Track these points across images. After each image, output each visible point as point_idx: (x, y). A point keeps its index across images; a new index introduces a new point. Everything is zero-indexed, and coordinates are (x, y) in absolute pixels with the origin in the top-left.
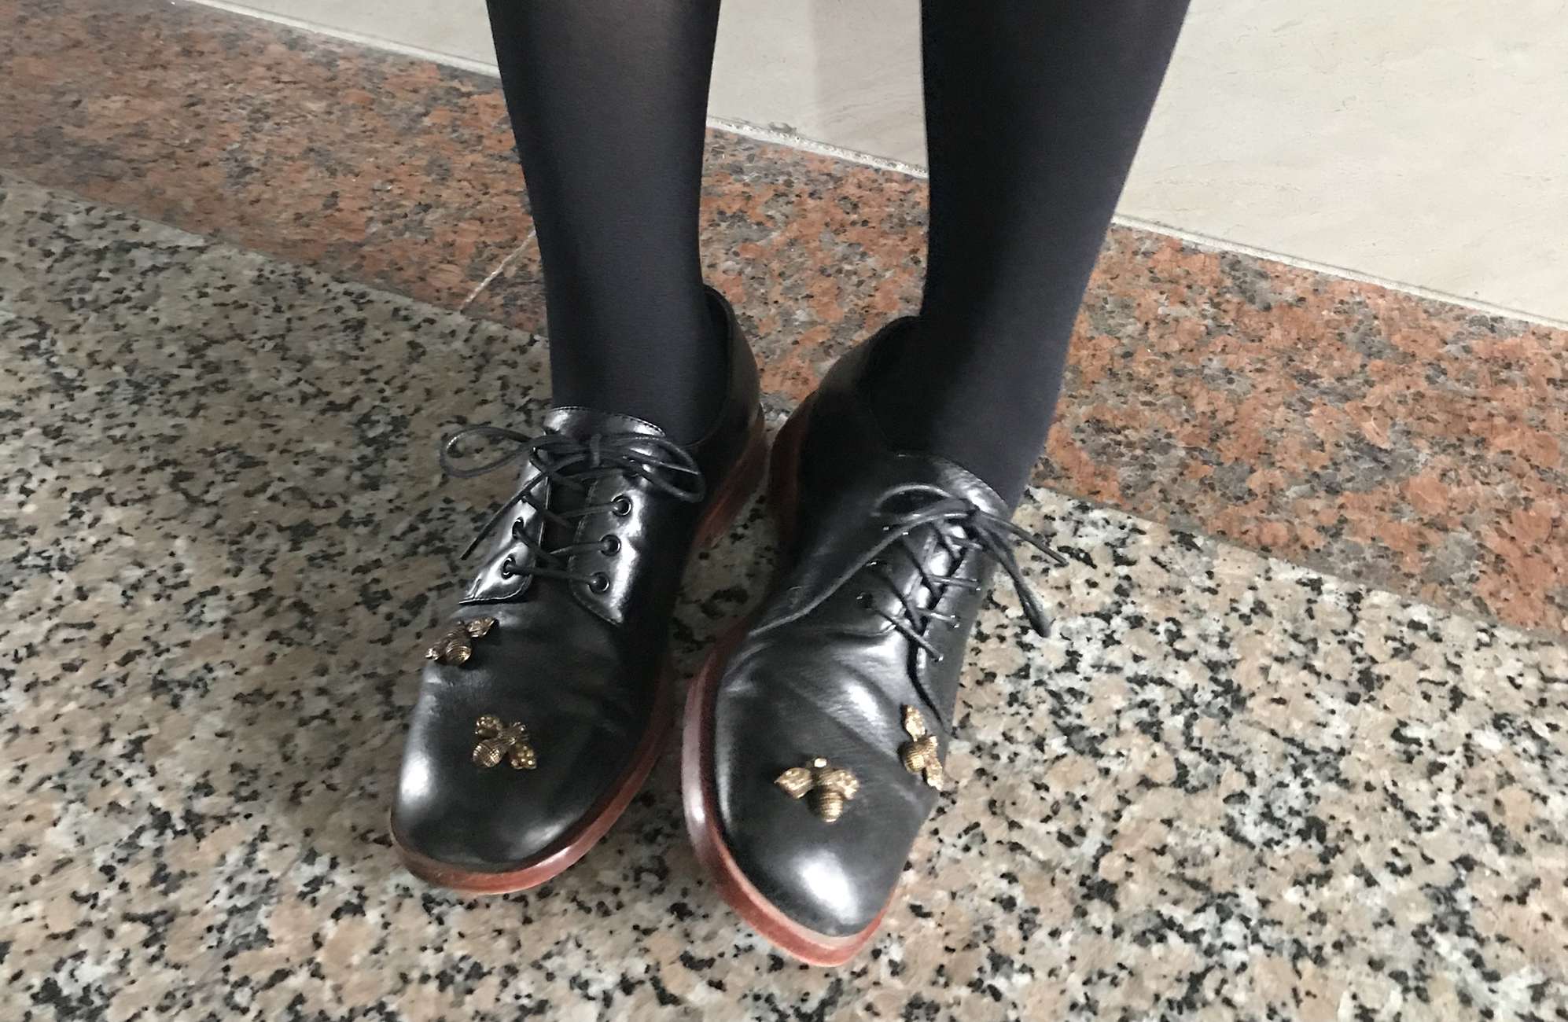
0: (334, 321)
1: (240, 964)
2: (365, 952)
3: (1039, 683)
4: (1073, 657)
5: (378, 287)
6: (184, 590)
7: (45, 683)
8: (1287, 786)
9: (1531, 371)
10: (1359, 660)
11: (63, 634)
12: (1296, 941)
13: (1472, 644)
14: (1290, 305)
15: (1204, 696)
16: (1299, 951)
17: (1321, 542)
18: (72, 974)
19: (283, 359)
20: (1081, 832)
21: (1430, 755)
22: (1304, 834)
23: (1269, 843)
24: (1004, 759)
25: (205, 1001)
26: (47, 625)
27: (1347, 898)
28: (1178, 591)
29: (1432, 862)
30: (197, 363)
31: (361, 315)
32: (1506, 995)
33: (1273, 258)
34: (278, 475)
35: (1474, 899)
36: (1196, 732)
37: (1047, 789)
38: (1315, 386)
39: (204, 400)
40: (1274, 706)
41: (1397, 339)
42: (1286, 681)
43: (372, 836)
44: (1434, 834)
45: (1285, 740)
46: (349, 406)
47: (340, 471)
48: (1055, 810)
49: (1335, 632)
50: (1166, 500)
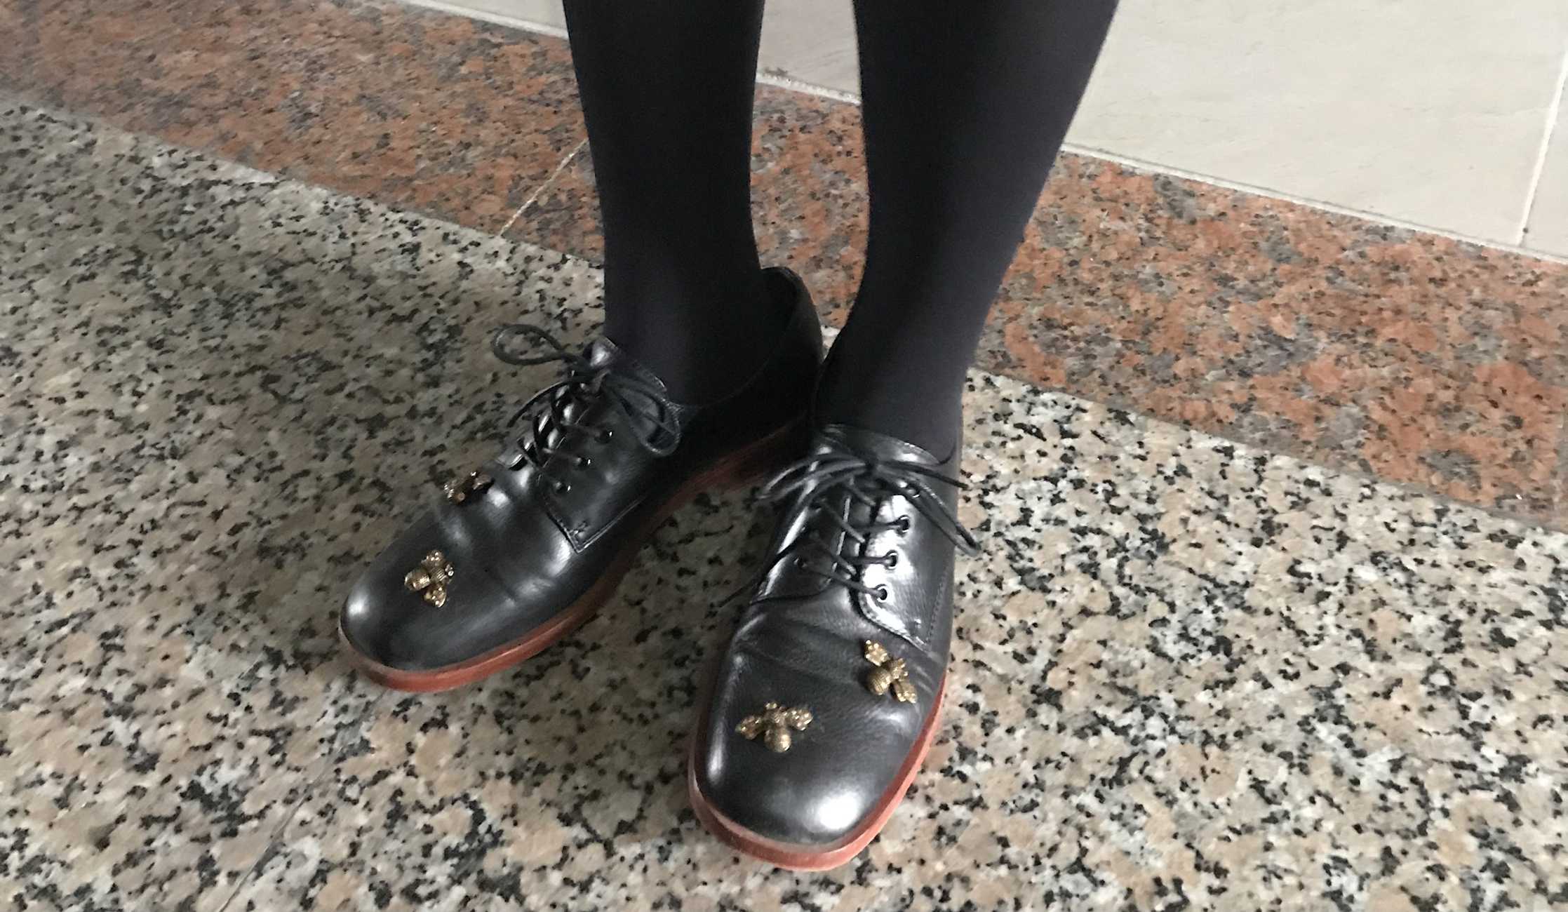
0: (393, 245)
1: (349, 767)
2: (450, 756)
3: (998, 534)
4: (1026, 514)
5: (428, 215)
6: (277, 474)
7: (169, 551)
8: (1201, 612)
9: (1415, 272)
10: (1263, 512)
11: (180, 510)
12: (1205, 732)
13: (1358, 497)
14: (1212, 219)
15: (1134, 543)
16: (1207, 739)
17: (1233, 416)
18: (212, 777)
19: (351, 278)
20: (1032, 652)
21: (1319, 586)
22: (1213, 650)
23: (1185, 657)
24: (969, 595)
25: (323, 795)
26: (165, 504)
27: (1246, 698)
28: (1114, 458)
29: (1316, 668)
30: (276, 283)
31: (415, 240)
32: (1371, 768)
33: (1198, 179)
34: (353, 375)
35: (1348, 696)
36: (1127, 571)
37: (1004, 618)
38: (1232, 287)
39: (284, 315)
40: (1192, 549)
41: (1303, 247)
42: (1202, 530)
44: (1318, 647)
45: (1201, 576)
46: (409, 318)
47: (405, 372)
48: (1011, 635)
49: (1243, 490)
50: (1105, 384)
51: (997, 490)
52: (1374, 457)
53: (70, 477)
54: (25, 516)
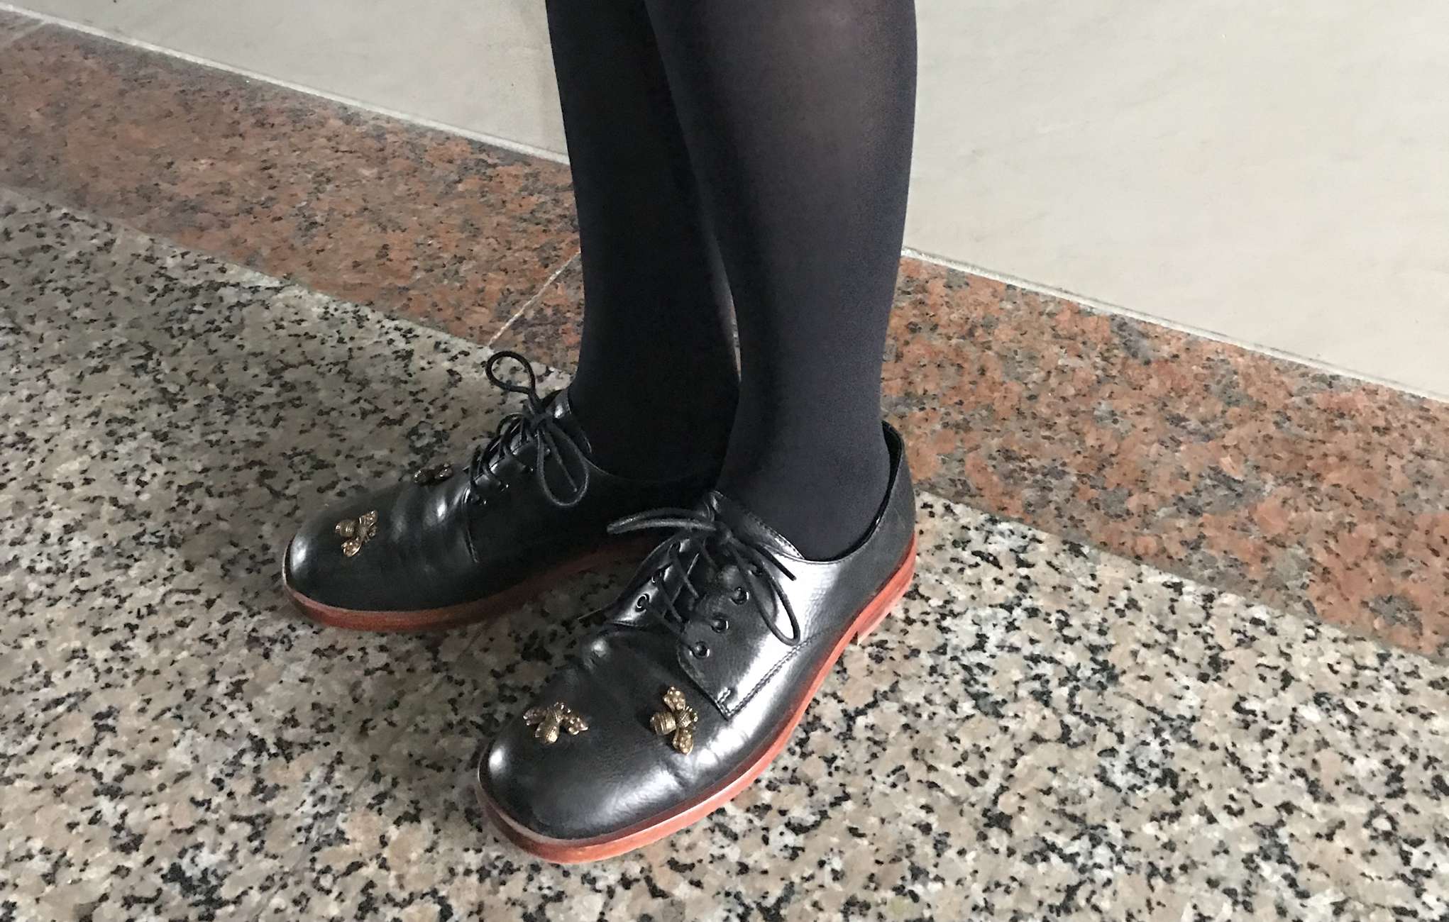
0: (387, 351)
1: (324, 856)
2: (421, 851)
3: (954, 659)
4: (982, 639)
5: (422, 324)
6: (270, 566)
7: (163, 636)
8: (1148, 744)
9: (1360, 420)
10: (1210, 648)
11: (176, 597)
12: (1151, 864)
13: (1302, 638)
14: (1166, 361)
15: (1085, 672)
16: (1153, 871)
17: (1183, 553)
18: (193, 860)
19: (346, 381)
20: (984, 775)
21: (1263, 724)
22: (1160, 782)
23: (1133, 788)
24: (925, 716)
25: (297, 883)
26: (162, 590)
27: (1192, 831)
28: (1068, 589)
29: (1260, 806)
30: (276, 383)
31: (409, 347)
32: (1314, 909)
33: (1154, 321)
34: (343, 475)
35: (1292, 835)
36: (1078, 700)
37: (958, 741)
38: (1184, 427)
39: (282, 413)
40: (1141, 681)
41: (1251, 391)
42: (1151, 663)
43: (424, 763)
44: (1263, 785)
45: (1148, 708)
46: (400, 422)
48: (965, 757)
49: (1191, 625)
50: (1060, 516)
51: (955, 615)
52: (1319, 599)
53: (74, 560)
54: (29, 596)
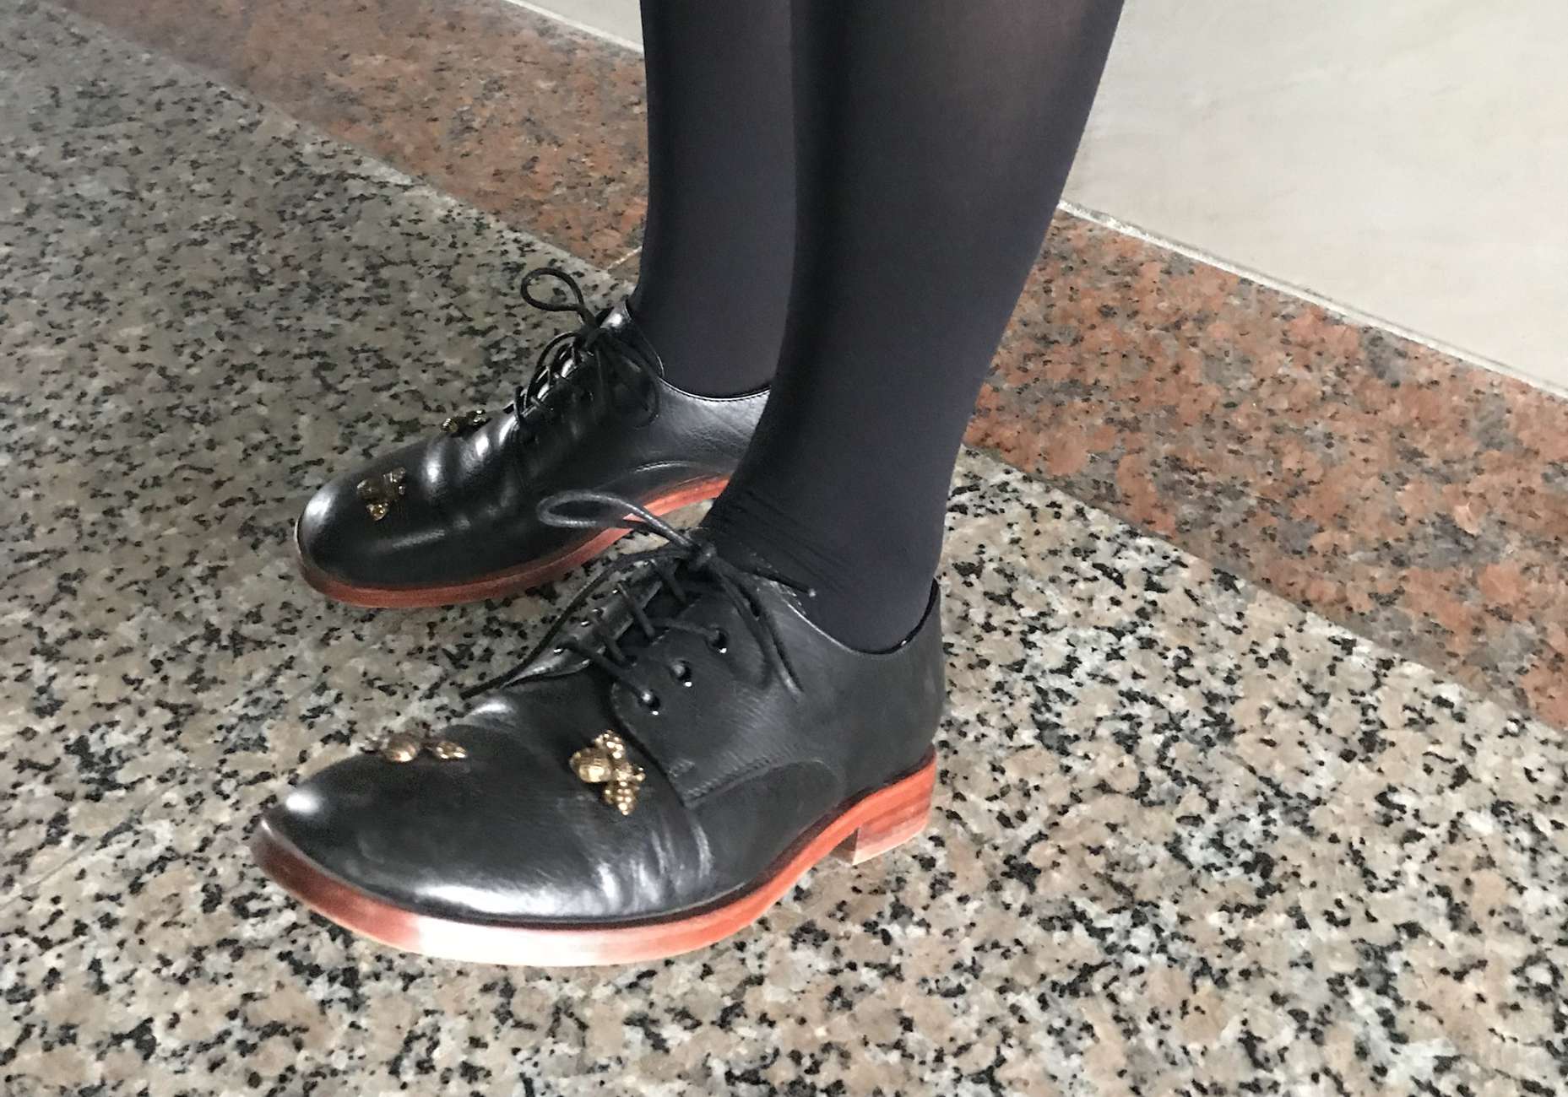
0: (497, 262)
1: (235, 760)
3: (1030, 678)
4: (1072, 663)
5: (544, 240)
6: (294, 456)
7: (159, 509)
8: (1248, 820)
10: (1368, 722)
11: (186, 473)
12: (1203, 960)
13: (1499, 731)
14: (1420, 386)
15: (1193, 722)
16: (1204, 968)
17: (1367, 606)
18: (102, 737)
19: (444, 286)
20: (1022, 816)
21: (1410, 823)
22: (1247, 867)
23: (1208, 868)
24: (971, 737)
25: (197, 782)
26: (177, 464)
27: (1271, 933)
28: (1202, 624)
29: (1374, 920)
30: (371, 278)
31: (523, 260)
32: (1408, 1059)
33: (1417, 339)
34: (406, 378)
35: (1407, 964)
36: (1172, 753)
37: (1003, 772)
38: (1418, 464)
39: (365, 308)
40: (1262, 745)
41: (1524, 436)
42: (1283, 726)
43: (378, 683)
44: (1387, 896)
45: (1261, 778)
46: (484, 333)
47: (458, 384)
48: (1004, 793)
49: (1352, 692)
50: (1220, 540)
51: (1046, 630)
52: (1536, 689)
53: (102, 420)
54: (44, 449)
